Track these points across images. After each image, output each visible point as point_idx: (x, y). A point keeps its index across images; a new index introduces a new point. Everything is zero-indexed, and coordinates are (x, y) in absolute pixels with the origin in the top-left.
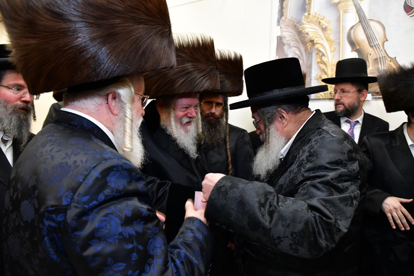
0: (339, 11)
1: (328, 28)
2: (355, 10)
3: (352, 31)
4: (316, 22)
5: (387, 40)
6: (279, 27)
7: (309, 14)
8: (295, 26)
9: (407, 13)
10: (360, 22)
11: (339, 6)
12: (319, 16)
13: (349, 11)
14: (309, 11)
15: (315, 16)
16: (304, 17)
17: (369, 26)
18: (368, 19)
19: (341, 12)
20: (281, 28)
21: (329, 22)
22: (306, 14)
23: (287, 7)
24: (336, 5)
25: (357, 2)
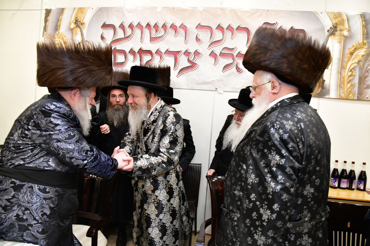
1: (67, 42)
2: (81, 34)
4: (61, 38)
7: (59, 33)
8: (51, 38)
9: (102, 40)
10: (82, 41)
11: (73, 30)
12: (63, 35)
13: (78, 34)
14: (59, 31)
15: (61, 35)
16: (56, 34)
18: (85, 40)
19: (74, 34)
20: (44, 38)
21: (67, 39)
22: (57, 32)
23: (48, 27)
24: (72, 30)
25: (82, 30)
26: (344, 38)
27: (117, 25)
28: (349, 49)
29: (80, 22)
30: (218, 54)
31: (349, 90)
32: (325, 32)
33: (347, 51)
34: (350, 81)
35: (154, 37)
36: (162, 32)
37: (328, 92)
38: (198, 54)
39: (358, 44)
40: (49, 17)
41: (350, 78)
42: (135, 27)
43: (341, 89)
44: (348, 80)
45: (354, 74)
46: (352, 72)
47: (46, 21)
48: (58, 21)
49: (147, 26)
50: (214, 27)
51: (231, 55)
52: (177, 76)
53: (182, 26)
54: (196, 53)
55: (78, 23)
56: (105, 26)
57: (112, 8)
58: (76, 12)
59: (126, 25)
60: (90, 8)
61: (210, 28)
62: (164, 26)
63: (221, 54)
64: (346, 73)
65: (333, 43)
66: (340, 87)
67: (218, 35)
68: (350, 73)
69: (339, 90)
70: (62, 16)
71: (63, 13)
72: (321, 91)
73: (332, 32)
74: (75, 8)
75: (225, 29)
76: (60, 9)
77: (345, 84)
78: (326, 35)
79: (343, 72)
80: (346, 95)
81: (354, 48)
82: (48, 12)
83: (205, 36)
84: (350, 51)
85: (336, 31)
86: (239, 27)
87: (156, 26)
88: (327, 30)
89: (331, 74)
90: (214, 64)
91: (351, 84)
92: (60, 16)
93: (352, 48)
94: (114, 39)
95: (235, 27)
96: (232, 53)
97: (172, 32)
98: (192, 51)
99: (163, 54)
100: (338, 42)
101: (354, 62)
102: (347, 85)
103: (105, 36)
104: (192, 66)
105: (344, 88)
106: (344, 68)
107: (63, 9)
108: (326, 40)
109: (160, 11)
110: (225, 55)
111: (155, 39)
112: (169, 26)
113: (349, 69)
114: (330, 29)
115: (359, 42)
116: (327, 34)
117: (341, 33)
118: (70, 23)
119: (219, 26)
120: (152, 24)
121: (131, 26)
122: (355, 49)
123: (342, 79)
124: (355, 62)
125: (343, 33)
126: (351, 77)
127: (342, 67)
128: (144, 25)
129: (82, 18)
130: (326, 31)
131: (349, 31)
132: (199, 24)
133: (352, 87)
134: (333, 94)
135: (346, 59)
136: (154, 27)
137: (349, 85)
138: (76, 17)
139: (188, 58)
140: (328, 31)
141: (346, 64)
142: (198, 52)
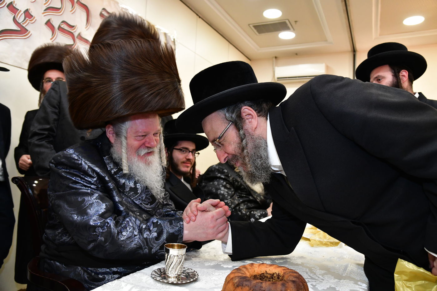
30: (56, 26)
38: (30, 16)
51: (71, 34)
54: (26, 13)
63: (60, 29)
86: (79, 2)
90: (51, 39)
96: (72, 31)
98: (21, 8)
104: (22, 31)
110: (65, 31)
139: (15, 17)
142: (29, 13)
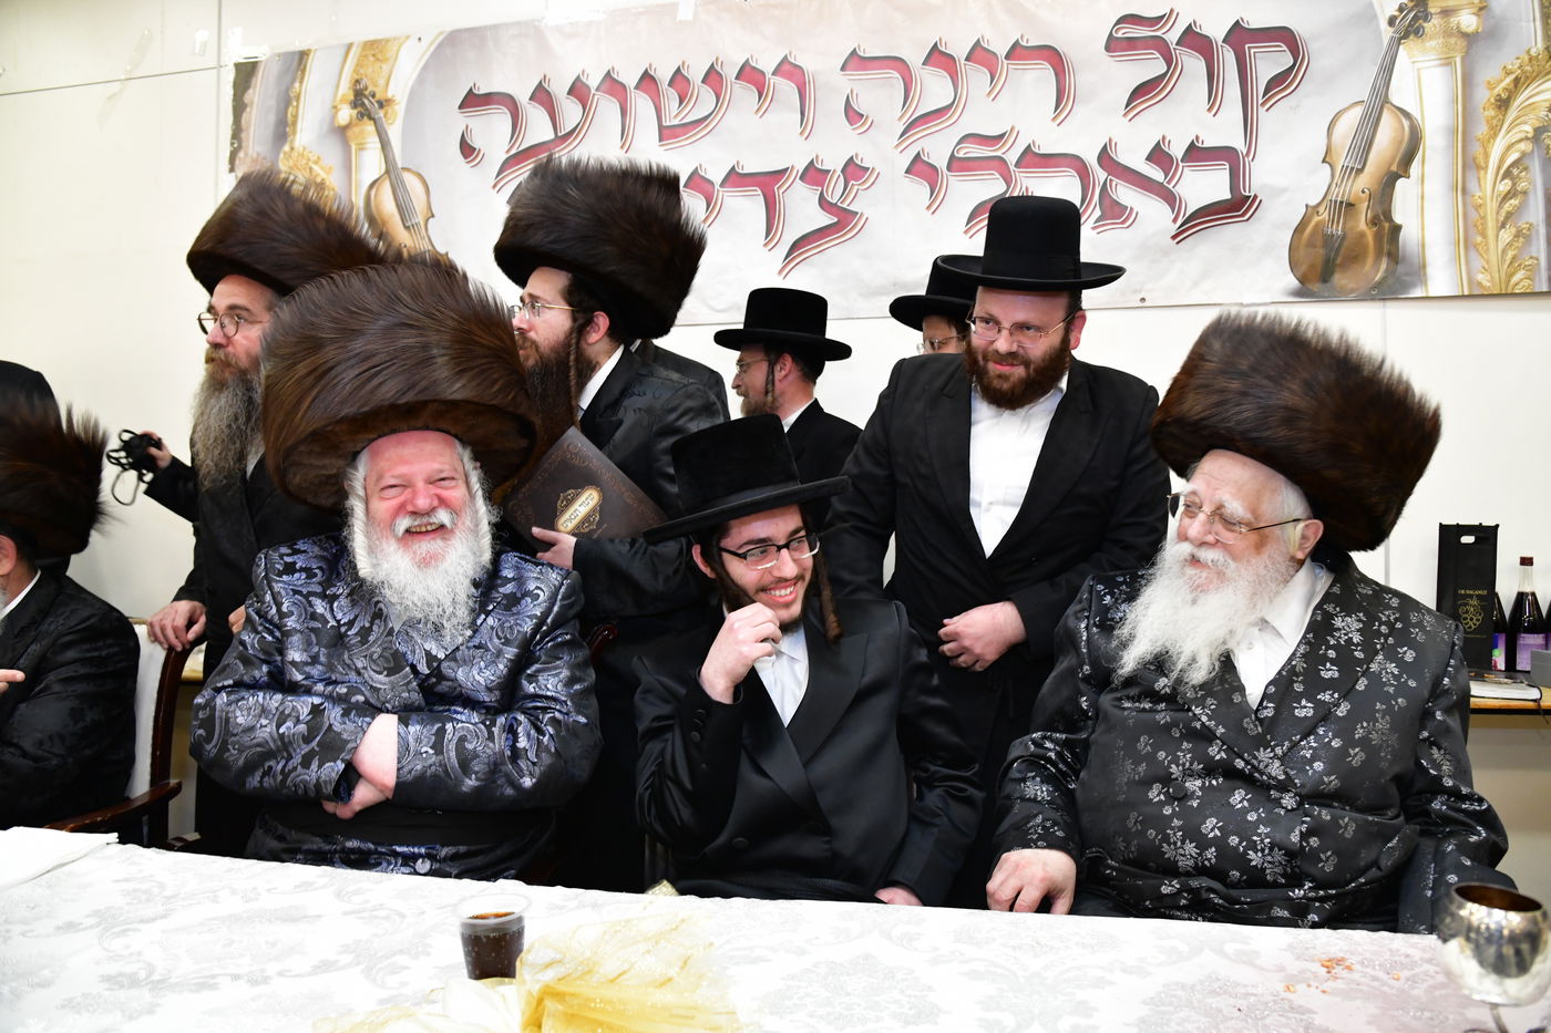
0: (350, 147)
1: (327, 183)
2: (379, 146)
3: (373, 193)
4: (305, 169)
5: (433, 216)
6: (233, 174)
7: (292, 149)
9: (466, 158)
10: (387, 172)
11: (350, 133)
12: (310, 155)
13: (368, 146)
14: (292, 141)
15: (303, 155)
16: (282, 156)
17: (402, 182)
18: (400, 166)
19: (353, 147)
21: (329, 171)
22: (286, 148)
23: (249, 127)
24: (342, 132)
25: (382, 126)
26: (1465, 44)
27: (523, 94)
28: (1491, 86)
29: (373, 96)
30: (942, 164)
31: (1510, 254)
32: (1378, 25)
33: (1483, 96)
34: (1509, 215)
35: (676, 122)
36: (705, 101)
37: (1419, 273)
38: (862, 173)
39: (1526, 58)
40: (251, 91)
41: (1507, 207)
42: (593, 91)
43: (1473, 254)
44: (1498, 213)
45: (1522, 185)
46: (1512, 179)
47: (239, 107)
48: (287, 104)
49: (643, 83)
50: (915, 58)
51: (995, 163)
52: (780, 272)
53: (786, 67)
54: (849, 169)
55: (366, 103)
56: (473, 101)
57: (495, 27)
58: (355, 60)
59: (559, 89)
60: (408, 37)
61: (897, 63)
62: (713, 76)
63: (955, 165)
64: (1489, 186)
65: (1418, 70)
66: (1466, 248)
67: (935, 89)
68: (1505, 186)
69: (1467, 262)
70: (301, 82)
71: (304, 71)
72: (1387, 270)
73: (1410, 25)
74: (350, 46)
75: (963, 62)
76: (294, 53)
77: (1491, 233)
78: (1386, 41)
79: (1472, 185)
80: (1497, 276)
81: (1513, 77)
82: (246, 73)
83: (881, 97)
84: (1499, 89)
85: (1427, 17)
86: (1018, 49)
87: (679, 79)
88: (1387, 17)
89: (1422, 198)
90: (928, 208)
91: (1513, 230)
92: (293, 81)
93: (1502, 81)
94: (513, 151)
95: (1001, 49)
96: (999, 153)
97: (744, 95)
98: (833, 162)
99: (717, 187)
100: (1438, 62)
101: (1515, 136)
102: (1497, 236)
103: (476, 142)
104: (842, 221)
105: (1488, 250)
106: (1478, 168)
107: (303, 56)
108: (1388, 58)
109: (690, 17)
110: (971, 164)
111: (679, 130)
112: (730, 72)
113: (1499, 168)
114: (1397, 13)
115: (1528, 52)
116: (1387, 33)
117: (1448, 23)
118: (335, 107)
119: (936, 54)
120: (664, 74)
121: (578, 90)
122: (1517, 81)
123: (1473, 215)
124: (1522, 135)
125: (1458, 23)
126: (1512, 201)
127: (1469, 163)
128: (630, 78)
129: (382, 82)
130: (1384, 24)
131: (1481, 9)
132: (854, 51)
133: (1521, 239)
134: (1440, 279)
135: (1482, 130)
136: (671, 83)
137: (1506, 235)
138: (357, 77)
139: (822, 193)
140: (1392, 21)
141: (1485, 149)
142: (857, 165)
